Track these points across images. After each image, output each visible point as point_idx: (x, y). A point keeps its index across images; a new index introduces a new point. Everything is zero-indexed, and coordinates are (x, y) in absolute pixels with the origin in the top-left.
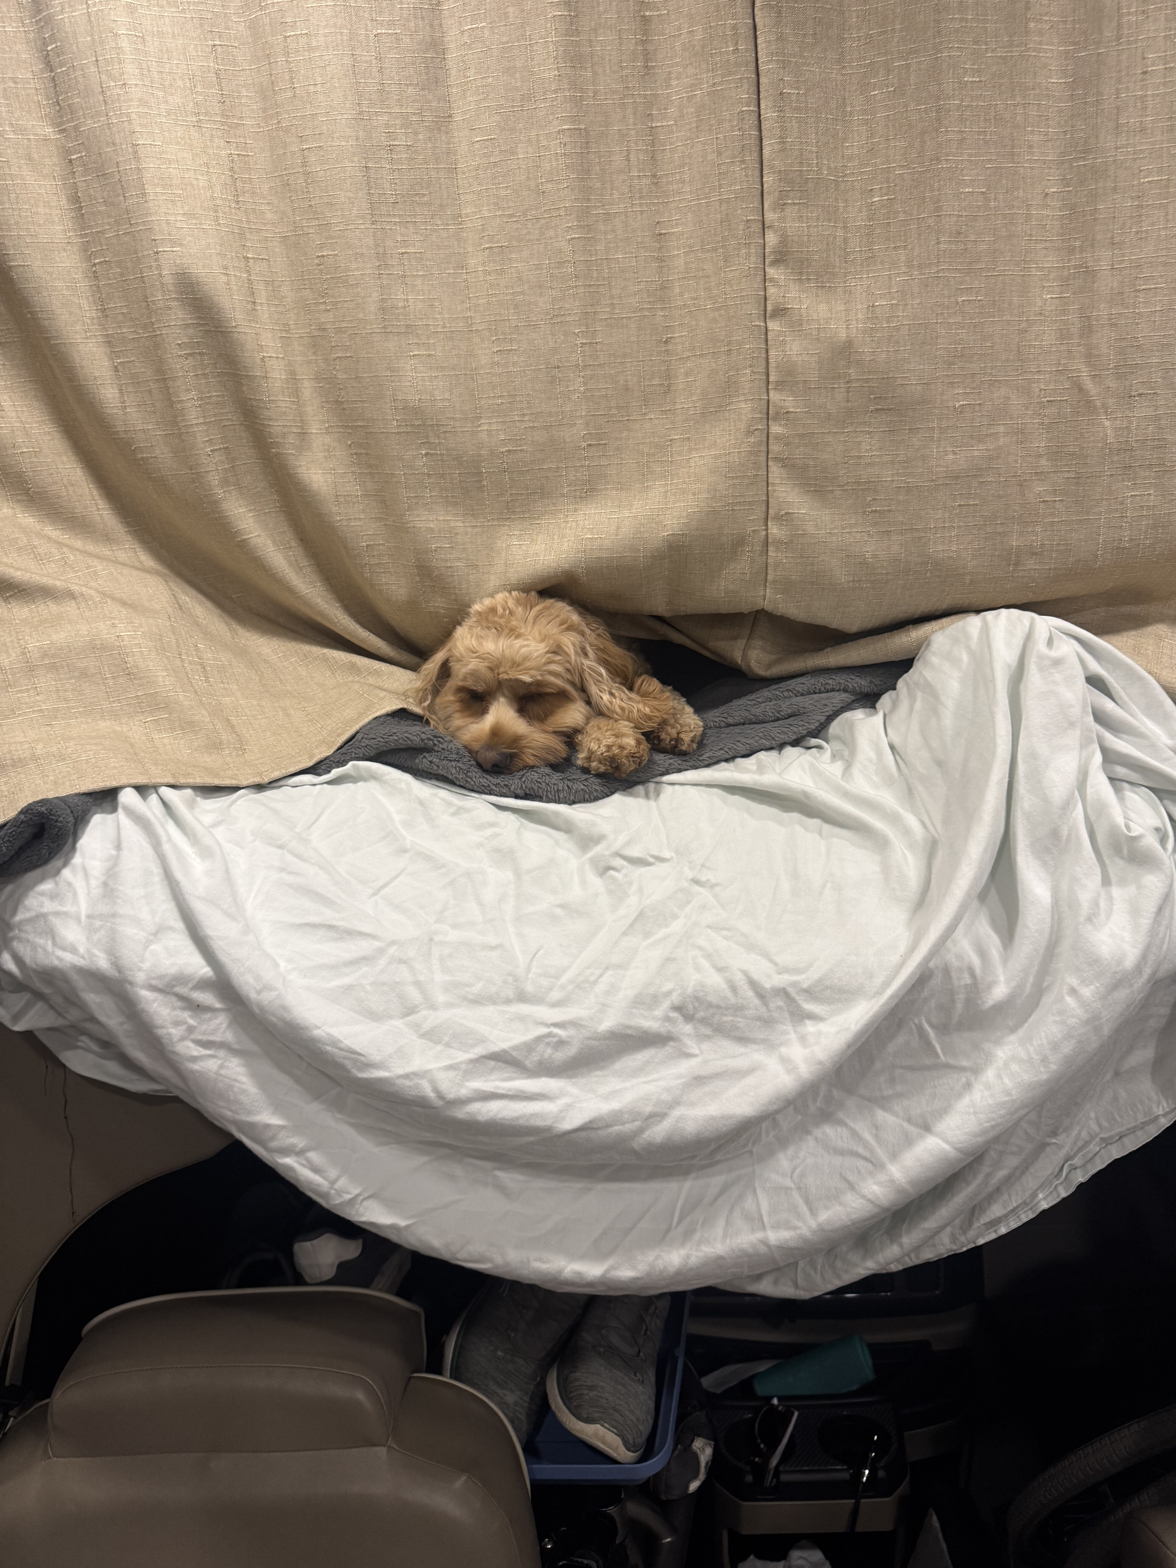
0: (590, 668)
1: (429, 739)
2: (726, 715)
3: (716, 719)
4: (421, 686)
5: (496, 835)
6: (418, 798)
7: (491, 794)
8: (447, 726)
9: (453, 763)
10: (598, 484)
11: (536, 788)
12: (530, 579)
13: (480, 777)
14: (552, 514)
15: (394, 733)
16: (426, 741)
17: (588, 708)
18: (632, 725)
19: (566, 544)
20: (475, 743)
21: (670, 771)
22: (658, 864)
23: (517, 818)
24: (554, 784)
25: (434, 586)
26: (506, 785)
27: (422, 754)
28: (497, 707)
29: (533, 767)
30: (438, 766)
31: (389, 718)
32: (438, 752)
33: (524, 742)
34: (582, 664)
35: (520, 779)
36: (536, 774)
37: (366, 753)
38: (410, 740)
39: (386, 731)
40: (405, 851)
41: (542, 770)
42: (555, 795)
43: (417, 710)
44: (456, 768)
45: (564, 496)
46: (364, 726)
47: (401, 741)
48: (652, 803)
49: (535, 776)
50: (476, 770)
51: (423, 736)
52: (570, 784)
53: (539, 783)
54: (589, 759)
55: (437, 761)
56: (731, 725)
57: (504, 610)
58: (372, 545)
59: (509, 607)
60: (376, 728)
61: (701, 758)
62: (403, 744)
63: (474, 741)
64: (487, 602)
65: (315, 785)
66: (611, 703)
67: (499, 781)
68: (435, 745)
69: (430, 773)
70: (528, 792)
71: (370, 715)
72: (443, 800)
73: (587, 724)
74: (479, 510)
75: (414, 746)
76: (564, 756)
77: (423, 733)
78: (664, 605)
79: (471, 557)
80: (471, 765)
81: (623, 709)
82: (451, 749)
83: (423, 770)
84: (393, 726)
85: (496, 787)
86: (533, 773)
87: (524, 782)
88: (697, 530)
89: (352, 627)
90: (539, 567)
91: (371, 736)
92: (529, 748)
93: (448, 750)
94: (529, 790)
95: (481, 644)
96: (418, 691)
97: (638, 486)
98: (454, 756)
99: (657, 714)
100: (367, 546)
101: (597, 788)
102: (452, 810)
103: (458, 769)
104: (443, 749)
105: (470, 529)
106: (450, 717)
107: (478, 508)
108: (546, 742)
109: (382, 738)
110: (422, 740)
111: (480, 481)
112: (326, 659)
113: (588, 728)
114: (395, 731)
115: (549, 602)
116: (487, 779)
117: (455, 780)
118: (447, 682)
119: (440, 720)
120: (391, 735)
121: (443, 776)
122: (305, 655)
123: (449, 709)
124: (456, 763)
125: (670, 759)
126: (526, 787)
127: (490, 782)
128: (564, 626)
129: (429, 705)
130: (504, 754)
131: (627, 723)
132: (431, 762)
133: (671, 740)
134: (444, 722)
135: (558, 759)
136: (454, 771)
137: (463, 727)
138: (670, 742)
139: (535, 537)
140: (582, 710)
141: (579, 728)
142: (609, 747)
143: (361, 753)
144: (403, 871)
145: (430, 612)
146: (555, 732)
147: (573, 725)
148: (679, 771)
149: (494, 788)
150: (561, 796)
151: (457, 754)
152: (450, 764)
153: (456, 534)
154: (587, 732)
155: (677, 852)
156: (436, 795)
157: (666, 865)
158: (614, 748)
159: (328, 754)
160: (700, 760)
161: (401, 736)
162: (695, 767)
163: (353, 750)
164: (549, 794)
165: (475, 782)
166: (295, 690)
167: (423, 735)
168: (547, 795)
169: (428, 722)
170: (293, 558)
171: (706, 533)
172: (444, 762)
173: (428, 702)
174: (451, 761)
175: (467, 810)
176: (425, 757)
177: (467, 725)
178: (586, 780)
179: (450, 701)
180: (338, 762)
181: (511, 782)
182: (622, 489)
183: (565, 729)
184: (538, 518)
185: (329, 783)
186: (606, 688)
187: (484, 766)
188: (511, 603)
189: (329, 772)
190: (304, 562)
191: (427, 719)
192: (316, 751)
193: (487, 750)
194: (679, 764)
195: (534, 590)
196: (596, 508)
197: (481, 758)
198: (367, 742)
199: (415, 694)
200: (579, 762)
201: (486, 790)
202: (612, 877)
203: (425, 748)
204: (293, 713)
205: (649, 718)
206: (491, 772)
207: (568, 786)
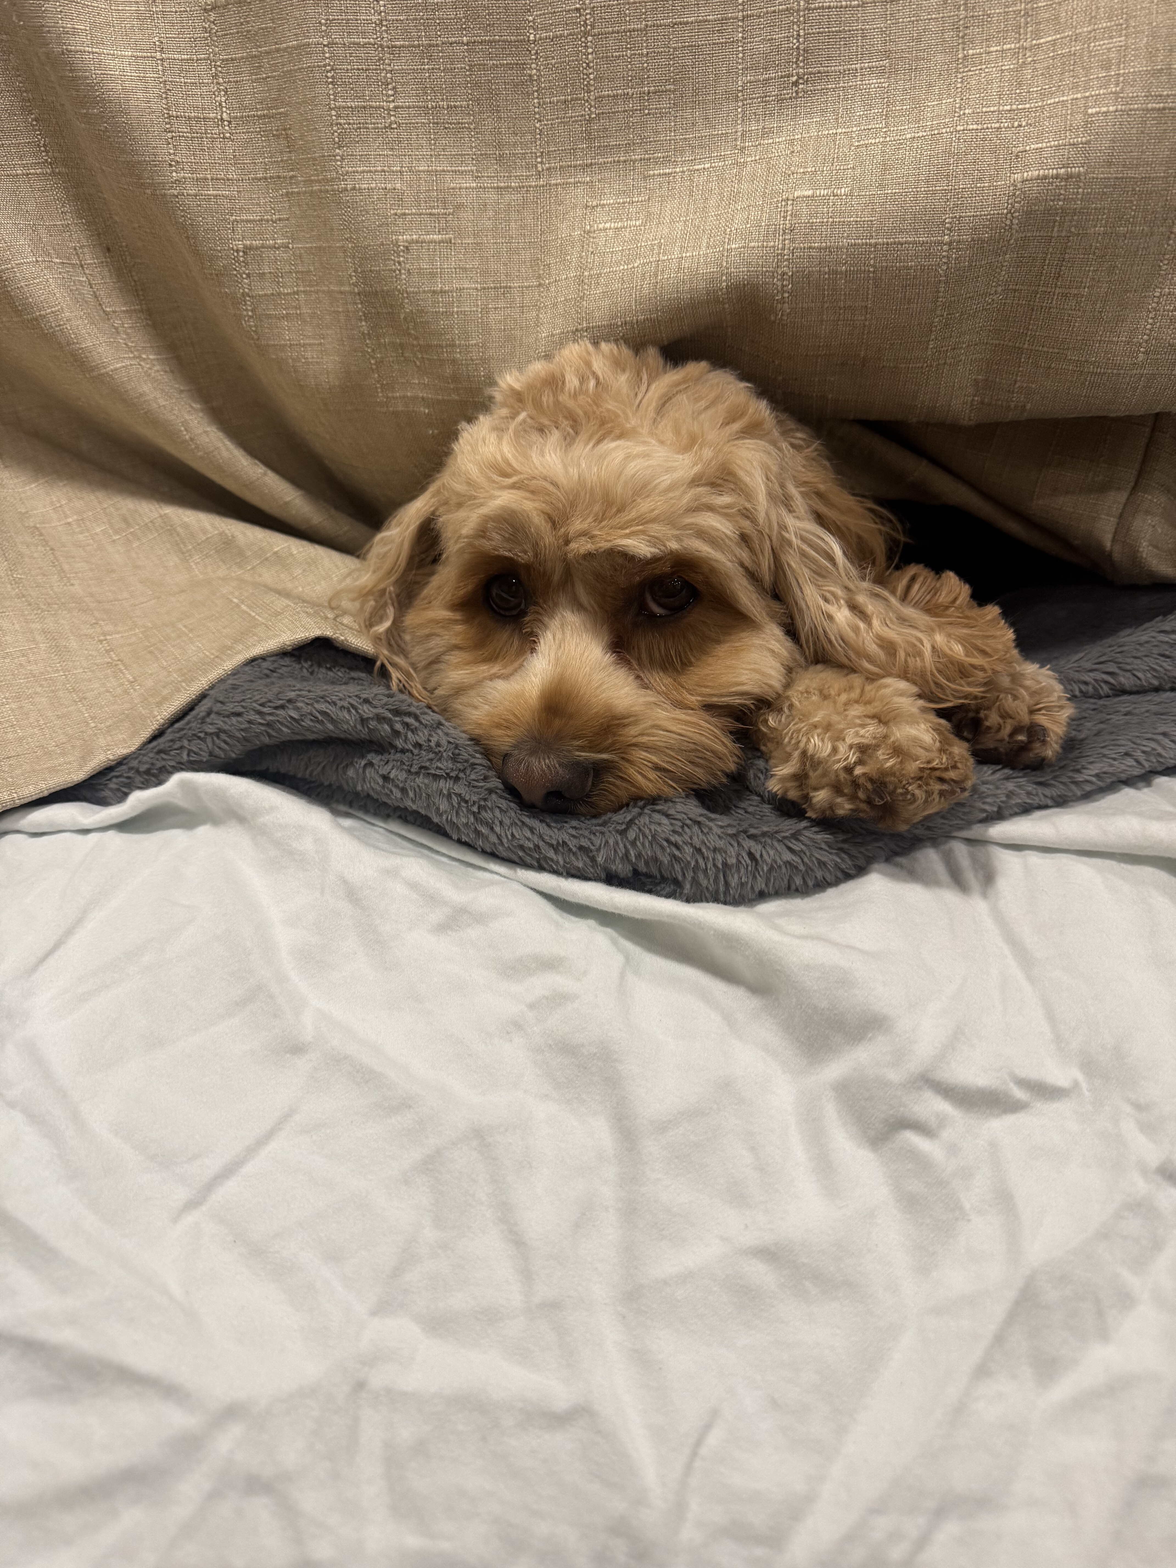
0: (803, 539)
1: (380, 719)
2: (1112, 668)
3: (1086, 677)
4: (370, 585)
5: (558, 999)
6: (345, 882)
7: (541, 868)
8: (431, 685)
9: (442, 783)
10: (829, 58)
11: (666, 860)
12: (643, 311)
13: (513, 824)
14: (701, 147)
15: (290, 701)
16: (373, 724)
17: (789, 643)
18: (915, 689)
19: (739, 217)
20: (500, 732)
21: (1006, 813)
22: (1039, 1105)
23: (615, 943)
24: (715, 850)
25: (401, 345)
26: (581, 848)
27: (363, 757)
28: (559, 636)
29: (654, 800)
30: (404, 790)
31: (287, 661)
32: (403, 751)
33: (633, 731)
34: (783, 527)
35: (623, 833)
36: (665, 821)
37: (217, 752)
38: (332, 721)
39: (270, 696)
40: (297, 1049)
41: (679, 807)
42: (716, 879)
43: (361, 643)
44: (449, 796)
45: (736, 98)
46: (221, 681)
47: (307, 723)
48: (978, 906)
49: (664, 827)
50: (504, 804)
51: (367, 711)
52: (756, 849)
53: (677, 846)
54: (800, 778)
55: (403, 776)
56: (1124, 692)
57: (583, 380)
58: (257, 248)
59: (594, 373)
60: (246, 686)
61: (1080, 778)
62: (312, 729)
63: (498, 726)
64: (538, 368)
65: (85, 831)
66: (856, 630)
67: (563, 836)
68: (397, 733)
69: (385, 804)
70: (642, 867)
71: (239, 652)
72: (413, 886)
73: (787, 686)
74: (515, 145)
75: (342, 736)
76: (732, 767)
77: (366, 701)
78: (971, 390)
79: (493, 266)
80: (491, 791)
81: (889, 647)
82: (438, 745)
83: (368, 795)
84: (291, 682)
85: (556, 851)
86: (657, 817)
87: (633, 843)
88: (1110, 164)
89: (225, 454)
90: (670, 276)
91: (230, 707)
92: (647, 748)
93: (430, 750)
94: (647, 863)
95: (527, 457)
96: (364, 595)
97: (940, 58)
98: (446, 765)
99: (978, 660)
100: (247, 250)
101: (825, 857)
102: (437, 916)
103: (455, 799)
104: (418, 745)
105: (492, 196)
106: (436, 661)
107: (513, 139)
108: (690, 732)
109: (260, 713)
110: (363, 721)
111: (522, 66)
112: (170, 530)
113: (794, 695)
114: (292, 695)
115: (694, 368)
116: (532, 830)
117: (448, 829)
118: (432, 574)
119: (415, 669)
120: (282, 707)
121: (416, 812)
122: (125, 520)
123: (433, 642)
124: (450, 784)
125: (1007, 778)
126: (639, 856)
127: (541, 837)
128: (736, 426)
129: (389, 631)
130: (578, 764)
131: (903, 685)
132: (386, 778)
133: (1017, 730)
134: (423, 674)
135: (714, 775)
136: (444, 806)
137: (471, 687)
138: (1011, 735)
139: (655, 209)
140: (775, 646)
141: (770, 695)
142: (864, 751)
143: (203, 750)
144: (286, 1117)
145: (396, 414)
146: (709, 707)
147: (756, 690)
148: (1026, 810)
149: (551, 854)
150: (734, 881)
151: (454, 758)
152: (435, 786)
153: (459, 207)
154: (791, 706)
155: (1089, 1066)
156: (392, 873)
157: (1062, 1107)
158: (881, 754)
159: (123, 751)
160: (1076, 783)
161: (307, 709)
162: (1061, 802)
163: (185, 743)
164: (701, 876)
165: (499, 837)
166: (91, 595)
167: (366, 707)
168: (695, 882)
169: (384, 673)
170: (86, 290)
171: (1131, 173)
172: (420, 780)
173: (387, 624)
174: (436, 777)
175: (480, 918)
176: (371, 764)
177: (479, 683)
178: (795, 836)
179: (437, 622)
180: (148, 772)
181: (597, 842)
182: (893, 71)
183: (737, 701)
184: (666, 161)
185: (124, 826)
186: (839, 592)
187: (525, 796)
188: (599, 365)
189: (122, 797)
190: (115, 304)
191: (383, 666)
192: (102, 742)
193: (533, 752)
194: (1029, 794)
195: (654, 343)
196: (821, 125)
197: (516, 773)
198: (220, 722)
199: (357, 604)
200: (774, 786)
201: (528, 860)
202: (914, 1155)
203: (371, 742)
204: (74, 644)
205: (963, 671)
206: (543, 811)
207: (751, 855)
